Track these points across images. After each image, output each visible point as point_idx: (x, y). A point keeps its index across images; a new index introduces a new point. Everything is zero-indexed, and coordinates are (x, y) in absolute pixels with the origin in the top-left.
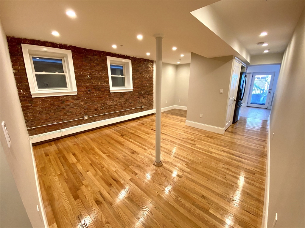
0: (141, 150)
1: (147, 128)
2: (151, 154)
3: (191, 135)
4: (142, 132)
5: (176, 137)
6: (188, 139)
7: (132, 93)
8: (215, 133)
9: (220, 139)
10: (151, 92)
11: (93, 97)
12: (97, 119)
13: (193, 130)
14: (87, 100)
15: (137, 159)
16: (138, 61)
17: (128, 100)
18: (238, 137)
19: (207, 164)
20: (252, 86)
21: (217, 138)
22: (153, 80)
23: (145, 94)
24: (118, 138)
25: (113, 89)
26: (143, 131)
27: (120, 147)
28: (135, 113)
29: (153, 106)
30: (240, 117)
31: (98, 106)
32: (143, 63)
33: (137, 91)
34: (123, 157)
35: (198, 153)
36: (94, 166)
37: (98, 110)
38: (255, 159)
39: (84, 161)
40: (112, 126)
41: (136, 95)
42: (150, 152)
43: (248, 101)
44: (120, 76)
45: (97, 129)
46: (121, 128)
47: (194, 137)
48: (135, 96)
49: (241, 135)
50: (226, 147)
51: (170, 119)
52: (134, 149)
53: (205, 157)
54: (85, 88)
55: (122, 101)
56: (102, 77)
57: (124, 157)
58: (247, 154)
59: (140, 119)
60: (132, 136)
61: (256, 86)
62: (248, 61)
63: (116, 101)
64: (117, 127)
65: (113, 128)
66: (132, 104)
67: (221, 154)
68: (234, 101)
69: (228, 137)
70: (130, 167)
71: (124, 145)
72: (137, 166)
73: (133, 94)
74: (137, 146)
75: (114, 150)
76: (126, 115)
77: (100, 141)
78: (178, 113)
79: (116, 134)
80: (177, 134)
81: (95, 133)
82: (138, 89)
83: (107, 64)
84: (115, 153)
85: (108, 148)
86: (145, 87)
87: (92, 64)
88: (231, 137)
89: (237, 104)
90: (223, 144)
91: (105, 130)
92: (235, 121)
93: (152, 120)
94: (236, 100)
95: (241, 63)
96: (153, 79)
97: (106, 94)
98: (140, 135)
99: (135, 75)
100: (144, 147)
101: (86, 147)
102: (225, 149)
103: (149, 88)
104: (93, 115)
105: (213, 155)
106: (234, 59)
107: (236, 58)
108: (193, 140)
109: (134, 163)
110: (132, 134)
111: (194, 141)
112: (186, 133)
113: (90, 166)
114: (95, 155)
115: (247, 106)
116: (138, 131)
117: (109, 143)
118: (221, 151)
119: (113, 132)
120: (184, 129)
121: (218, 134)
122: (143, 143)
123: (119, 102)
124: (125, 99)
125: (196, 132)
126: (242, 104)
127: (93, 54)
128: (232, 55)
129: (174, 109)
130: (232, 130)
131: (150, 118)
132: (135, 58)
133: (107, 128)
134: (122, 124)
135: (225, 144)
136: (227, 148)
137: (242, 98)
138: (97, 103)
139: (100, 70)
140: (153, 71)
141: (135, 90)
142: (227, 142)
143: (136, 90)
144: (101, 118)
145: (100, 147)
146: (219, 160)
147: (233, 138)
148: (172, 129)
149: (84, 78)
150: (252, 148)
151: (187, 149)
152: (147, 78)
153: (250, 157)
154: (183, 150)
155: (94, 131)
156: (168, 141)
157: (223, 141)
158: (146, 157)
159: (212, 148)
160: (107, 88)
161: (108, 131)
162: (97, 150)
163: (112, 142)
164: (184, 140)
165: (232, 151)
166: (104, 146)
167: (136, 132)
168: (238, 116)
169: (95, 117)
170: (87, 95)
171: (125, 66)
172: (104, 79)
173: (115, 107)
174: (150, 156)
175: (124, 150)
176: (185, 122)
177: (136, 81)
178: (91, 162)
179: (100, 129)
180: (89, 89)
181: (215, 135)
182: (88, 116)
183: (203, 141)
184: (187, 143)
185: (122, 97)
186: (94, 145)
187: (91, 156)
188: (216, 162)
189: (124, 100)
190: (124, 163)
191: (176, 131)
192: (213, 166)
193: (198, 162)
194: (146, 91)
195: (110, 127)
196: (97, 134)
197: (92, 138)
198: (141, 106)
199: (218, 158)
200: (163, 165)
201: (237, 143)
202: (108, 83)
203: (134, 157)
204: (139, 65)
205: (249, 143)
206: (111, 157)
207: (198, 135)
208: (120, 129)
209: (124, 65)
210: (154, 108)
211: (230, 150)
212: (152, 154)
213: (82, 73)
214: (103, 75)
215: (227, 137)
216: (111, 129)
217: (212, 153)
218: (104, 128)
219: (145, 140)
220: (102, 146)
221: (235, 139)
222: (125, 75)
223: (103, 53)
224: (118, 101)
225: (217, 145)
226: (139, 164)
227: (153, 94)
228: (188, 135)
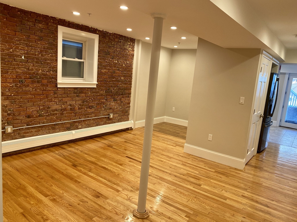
0: (110, 191)
1: (118, 154)
2: (129, 199)
3: (193, 168)
4: (110, 160)
5: (169, 172)
6: (188, 175)
7: (94, 91)
8: (231, 168)
9: (239, 177)
10: (127, 92)
11: (26, 93)
12: (28, 133)
13: (196, 160)
14: (16, 98)
15: (105, 207)
16: (110, 38)
17: (87, 102)
18: (266, 174)
19: (218, 216)
20: (287, 93)
21: (233, 175)
22: (132, 71)
23: (117, 94)
24: (66, 169)
25: (63, 81)
26: (112, 159)
27: (73, 186)
28: (97, 125)
29: (129, 114)
30: (269, 143)
31: (32, 109)
32: (118, 42)
33: (104, 88)
34: (79, 202)
35: (204, 199)
36: (29, 217)
37: (32, 117)
38: (290, 210)
39: (10, 209)
40: (54, 147)
41: (102, 95)
42: (127, 195)
43: (281, 118)
44: (77, 60)
45: (27, 152)
46: (70, 151)
47: (198, 172)
48: (99, 96)
49: (270, 172)
50: (248, 190)
51: (158, 141)
52: (99, 190)
53: (215, 205)
54: (15, 77)
55: (76, 103)
56: (46, 59)
57: (81, 203)
58: (278, 201)
59: (104, 137)
60: (93, 167)
61: (293, 93)
62: (283, 57)
63: (66, 102)
64: (64, 150)
65: (57, 152)
66: (93, 110)
67: (240, 200)
68: (260, 118)
69: (251, 174)
70: (94, 219)
71: (79, 182)
72: (107, 219)
73: (97, 93)
74: (103, 185)
75: (62, 190)
76: (81, 128)
77: (36, 175)
78: (171, 130)
79: (63, 162)
80: (171, 166)
81: (23, 158)
82: (106, 84)
83: (57, 39)
84: (66, 196)
85: (52, 186)
86: (119, 81)
87: (32, 36)
88: (254, 175)
89: (264, 121)
90: (242, 185)
91: (41, 154)
92: (260, 149)
93: (126, 139)
94: (263, 115)
95: (272, 59)
96: (132, 69)
97: (50, 89)
98: (107, 167)
99: (102, 61)
100: (115, 186)
101: (9, 183)
102: (246, 194)
103: (125, 84)
104: (22, 125)
105: (228, 202)
106: (262, 53)
107: (264, 52)
108: (196, 177)
109: (101, 213)
110: (92, 164)
111: (198, 179)
112: (185, 165)
113: (21, 217)
114: (28, 199)
115: (280, 126)
116: (103, 159)
117: (52, 177)
118: (239, 196)
119: (57, 159)
120: (181, 158)
121: (236, 169)
122: (113, 180)
123: (70, 105)
124: (81, 100)
125: (202, 165)
126: (272, 122)
127: (36, 20)
128: (259, 48)
129: (164, 123)
130: (256, 164)
131: (122, 137)
132: (105, 32)
133: (45, 150)
134: (72, 145)
135: (246, 185)
136: (248, 192)
137: (271, 113)
138: (31, 104)
139: (44, 48)
140: (133, 55)
141: (100, 86)
142: (249, 183)
143: (103, 86)
144: (36, 131)
145: (36, 184)
146: (237, 211)
147: (257, 176)
148: (161, 158)
149: (15, 59)
150: (286, 193)
151: (188, 191)
152: (122, 67)
153: (283, 206)
154: (181, 193)
155: (20, 155)
156: (155, 178)
157: (243, 180)
158: (120, 203)
159: (227, 192)
160: (53, 80)
161: (47, 156)
162: (31, 189)
163: (57, 176)
164: (182, 176)
165: (255, 197)
166: (44, 183)
167: (99, 160)
168: (265, 141)
169: (25, 130)
170: (17, 89)
171: (87, 43)
172: (50, 63)
173: (62, 114)
174: (128, 203)
175: (80, 191)
176: (183, 147)
177: (103, 71)
178: (22, 211)
179: (32, 151)
180: (21, 78)
181: (231, 171)
182: (13, 128)
183: (213, 179)
184: (186, 182)
185: (77, 96)
186: (24, 181)
187: (21, 200)
188: (232, 212)
189: (80, 102)
190: (83, 213)
191: (168, 160)
192: (228, 219)
193: (205, 212)
194: (119, 89)
195: (51, 149)
196: (27, 160)
197: (17, 167)
198: (109, 115)
199: (236, 208)
200: (150, 217)
201: (264, 184)
202: (55, 70)
203: (99, 203)
204: (111, 44)
205: (281, 185)
206: (58, 202)
207: (205, 169)
208: (70, 153)
209: (85, 42)
210: (130, 119)
211: (253, 195)
212: (131, 199)
213: (11, 50)
214: (49, 56)
215: (249, 175)
216: (52, 154)
217: (225, 198)
218: (39, 151)
219: (117, 176)
220: (39, 182)
221: (261, 177)
222: (85, 59)
223: (53, 20)
224: (68, 103)
225: (234, 186)
226: (110, 214)
227: (130, 94)
228: (189, 169)
